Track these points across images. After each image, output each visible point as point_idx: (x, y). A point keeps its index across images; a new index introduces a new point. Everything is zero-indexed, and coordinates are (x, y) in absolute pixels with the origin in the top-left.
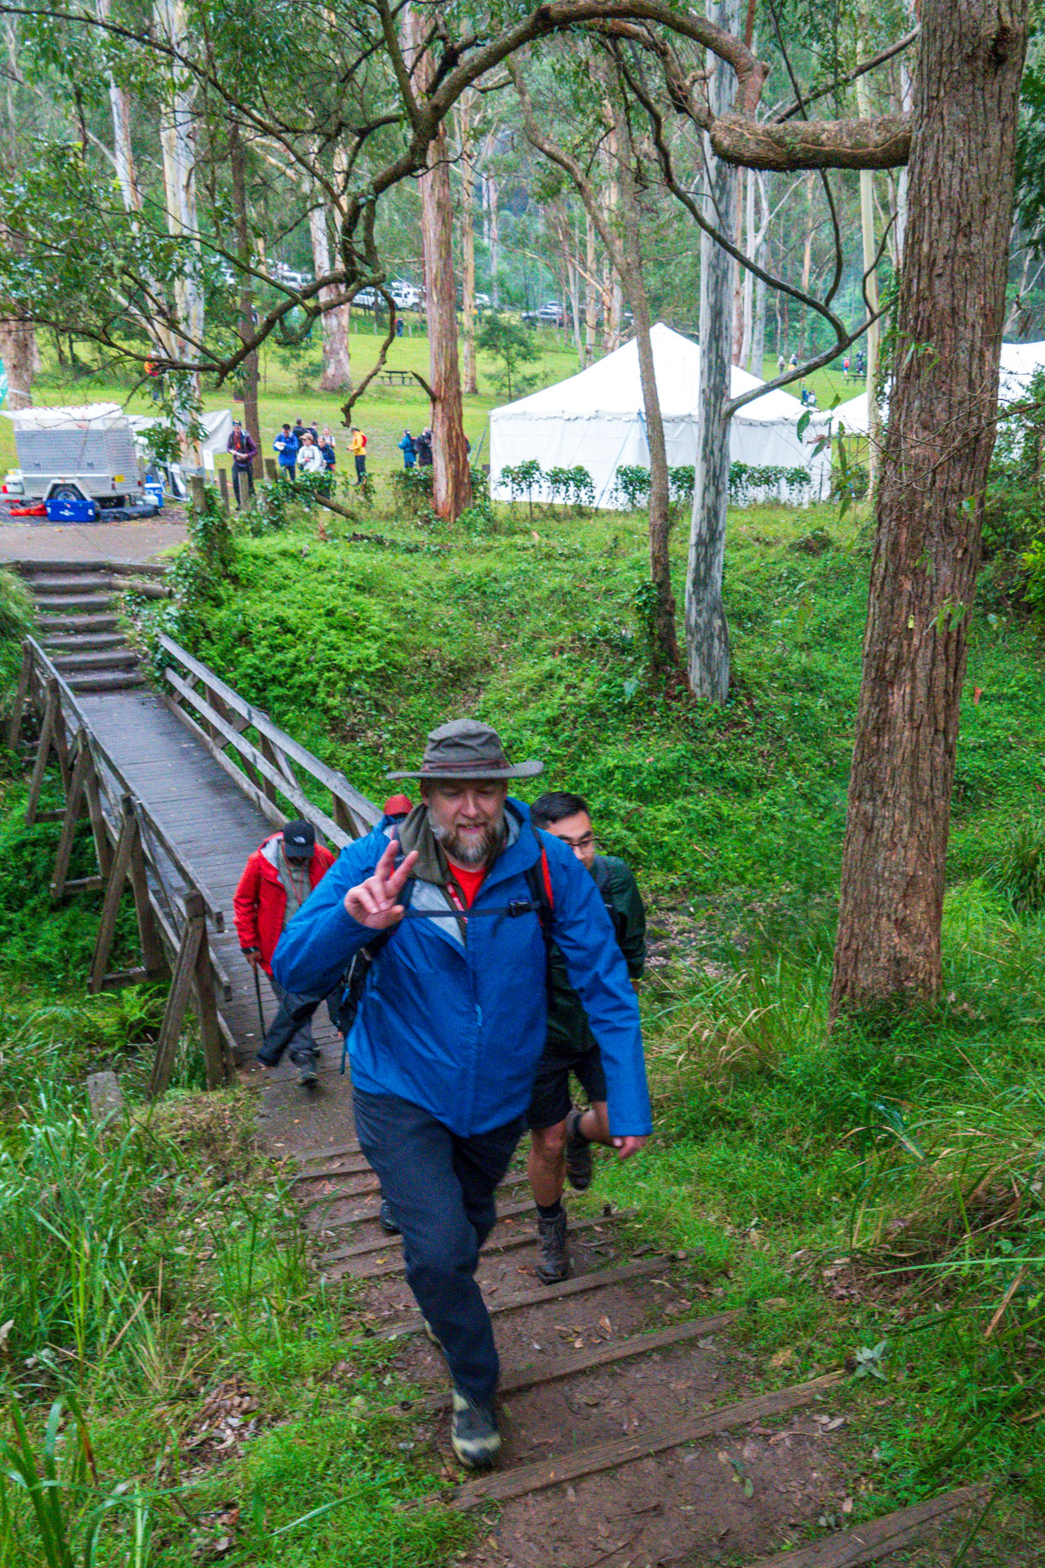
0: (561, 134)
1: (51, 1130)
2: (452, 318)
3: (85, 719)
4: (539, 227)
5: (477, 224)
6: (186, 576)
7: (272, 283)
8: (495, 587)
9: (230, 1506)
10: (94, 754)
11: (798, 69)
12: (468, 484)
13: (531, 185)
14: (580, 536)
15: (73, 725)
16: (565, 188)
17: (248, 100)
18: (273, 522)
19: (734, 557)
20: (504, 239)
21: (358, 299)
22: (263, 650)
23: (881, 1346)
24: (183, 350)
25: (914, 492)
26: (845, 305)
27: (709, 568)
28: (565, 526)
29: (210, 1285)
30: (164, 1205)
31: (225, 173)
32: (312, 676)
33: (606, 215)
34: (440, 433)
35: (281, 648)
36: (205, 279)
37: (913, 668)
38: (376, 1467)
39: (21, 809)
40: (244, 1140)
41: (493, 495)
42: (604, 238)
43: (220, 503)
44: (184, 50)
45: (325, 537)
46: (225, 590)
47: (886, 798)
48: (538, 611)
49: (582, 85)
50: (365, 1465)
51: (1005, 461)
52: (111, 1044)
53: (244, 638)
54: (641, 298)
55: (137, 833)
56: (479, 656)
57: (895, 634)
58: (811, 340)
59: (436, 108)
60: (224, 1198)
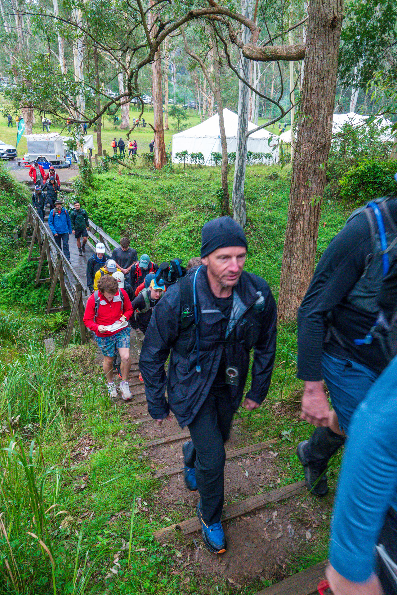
0: (196, 50)
1: (33, 356)
2: (161, 107)
3: (46, 229)
4: (189, 78)
5: (169, 77)
6: (78, 186)
7: (106, 96)
8: (173, 190)
9: (85, 474)
10: (49, 240)
11: (270, 29)
12: (165, 158)
13: (186, 66)
14: (200, 174)
15: (42, 231)
16: (197, 66)
17: (100, 40)
18: (105, 169)
19: (248, 181)
20: (178, 82)
21: (133, 101)
22: (101, 209)
23: (290, 430)
24: (78, 116)
25: (305, 161)
26: (284, 102)
27: (240, 185)
28: (195, 171)
29: (81, 405)
30: (67, 380)
31: (92, 62)
32: (116, 217)
33: (209, 75)
34: (157, 142)
35: (107, 208)
36: (86, 95)
37: (304, 217)
38: (131, 464)
39: (26, 257)
40: (92, 361)
41: (173, 161)
42: (209, 82)
43: (89, 163)
44: (81, 25)
45: (121, 174)
46: (90, 190)
47: (295, 257)
48: (186, 198)
49: (203, 35)
50: (127, 463)
51: (334, 151)
52: (52, 330)
53: (95, 205)
54: (220, 101)
55: (61, 265)
56: (168, 211)
57: (298, 206)
58: (273, 113)
59: (157, 42)
60: (86, 379)
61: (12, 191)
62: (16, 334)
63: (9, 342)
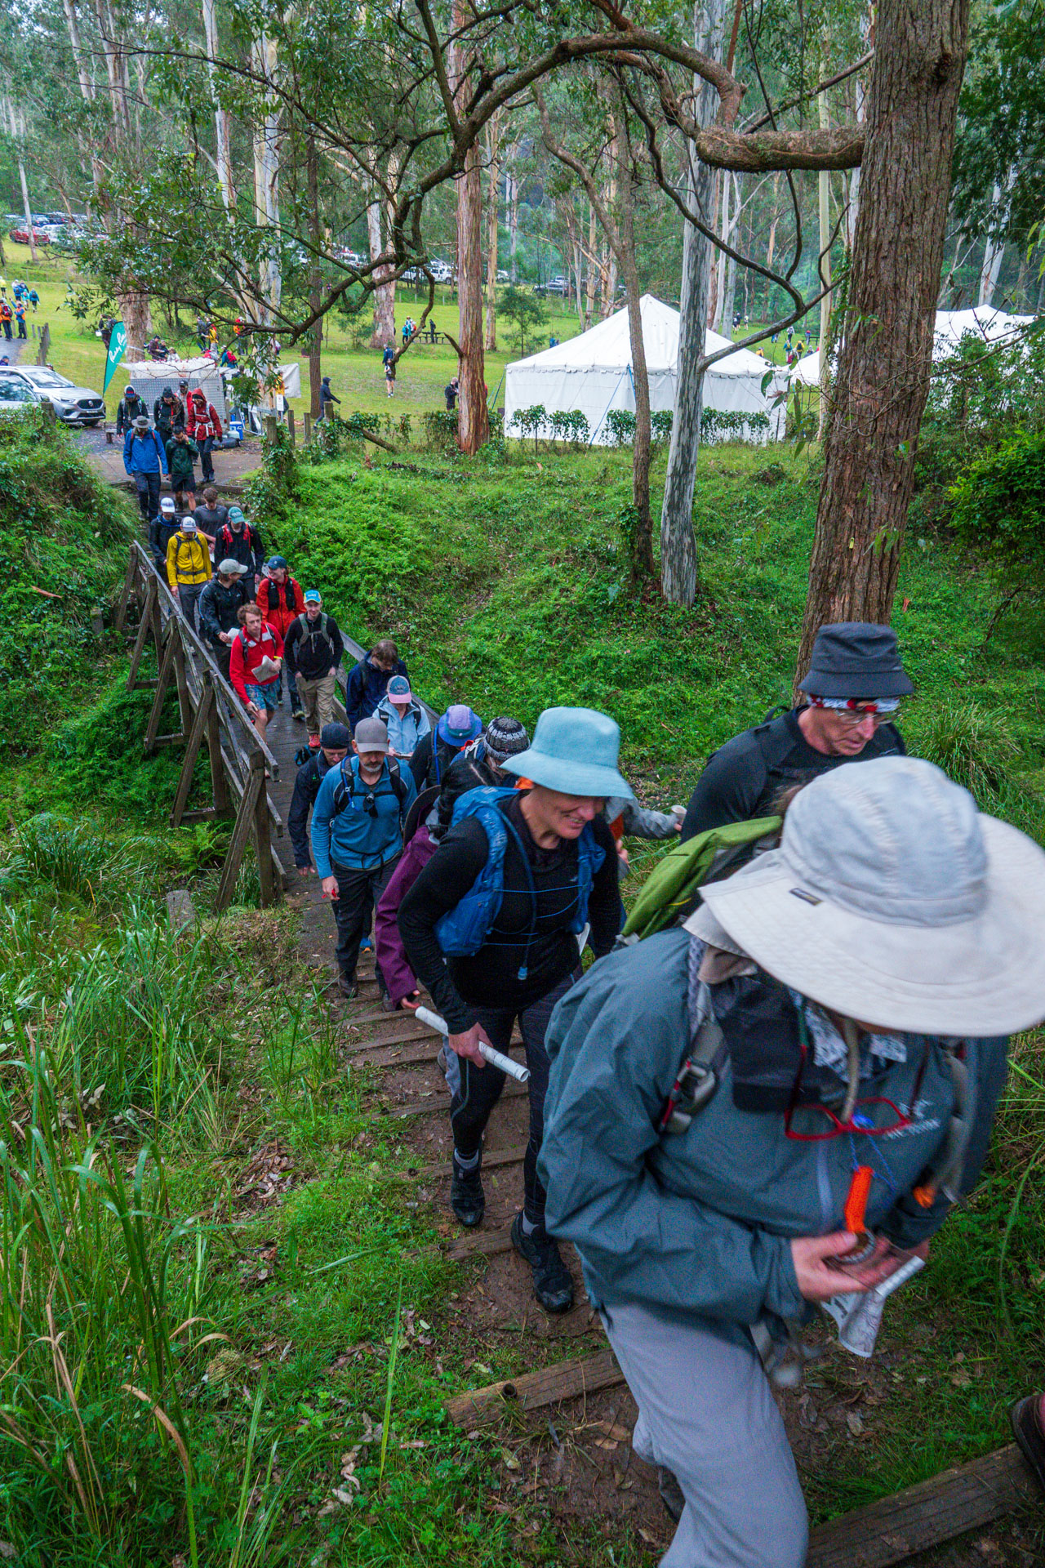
0: (572, 142)
1: (139, 935)
2: (478, 290)
4: (551, 216)
5: (501, 214)
6: (259, 495)
7: (336, 263)
8: (505, 508)
9: (270, 1244)
11: (770, 85)
12: (487, 423)
13: (546, 182)
14: (576, 467)
15: (166, 613)
16: (574, 185)
17: (325, 119)
18: (329, 453)
19: (703, 486)
20: (522, 226)
21: (405, 275)
22: (317, 556)
24: (263, 315)
25: (858, 436)
26: (803, 279)
27: (682, 495)
28: (564, 459)
30: (224, 999)
31: (303, 175)
32: (355, 577)
33: (606, 207)
34: (465, 382)
35: (331, 554)
36: (285, 260)
37: (852, 582)
38: (388, 1221)
39: (123, 679)
40: (288, 950)
41: (506, 434)
42: (604, 226)
43: (288, 438)
44: (275, 82)
45: (370, 465)
46: (289, 507)
48: (540, 528)
49: (591, 102)
50: (378, 1218)
51: (937, 409)
52: (186, 868)
53: (303, 545)
54: (633, 274)
55: (214, 700)
56: (490, 563)
57: (838, 553)
58: (772, 308)
59: (473, 124)
60: (271, 997)
61: (90, 508)
62: (94, 876)
63: (75, 897)
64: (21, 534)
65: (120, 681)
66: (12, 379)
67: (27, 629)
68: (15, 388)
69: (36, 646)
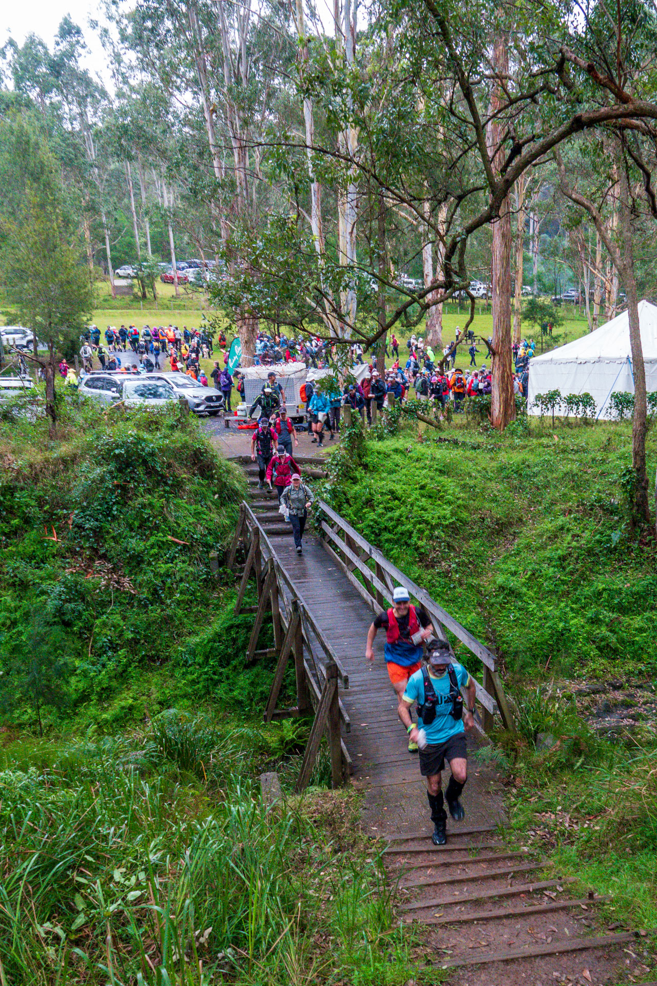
0: (582, 186)
1: (241, 808)
2: (508, 303)
3: (273, 552)
4: (566, 243)
5: (526, 243)
6: (336, 465)
7: (397, 289)
8: (528, 471)
10: (277, 574)
12: (513, 406)
13: (563, 218)
14: (586, 437)
15: (265, 556)
16: (584, 220)
17: (393, 184)
18: (390, 431)
20: (543, 252)
22: (380, 510)
28: (575, 431)
29: (329, 918)
30: (303, 861)
31: (375, 224)
32: (409, 527)
33: (609, 234)
34: (497, 374)
35: (391, 509)
39: (232, 606)
40: (353, 824)
41: (529, 412)
42: (608, 249)
44: (358, 158)
45: (422, 440)
46: (359, 473)
48: (556, 487)
49: (599, 156)
52: (274, 754)
54: (631, 285)
55: (299, 623)
56: (515, 515)
59: (507, 181)
60: (338, 861)
61: (212, 477)
62: (206, 759)
63: (191, 774)
64: (161, 497)
65: (229, 607)
66: (159, 383)
67: (163, 568)
68: (161, 390)
69: (169, 581)
